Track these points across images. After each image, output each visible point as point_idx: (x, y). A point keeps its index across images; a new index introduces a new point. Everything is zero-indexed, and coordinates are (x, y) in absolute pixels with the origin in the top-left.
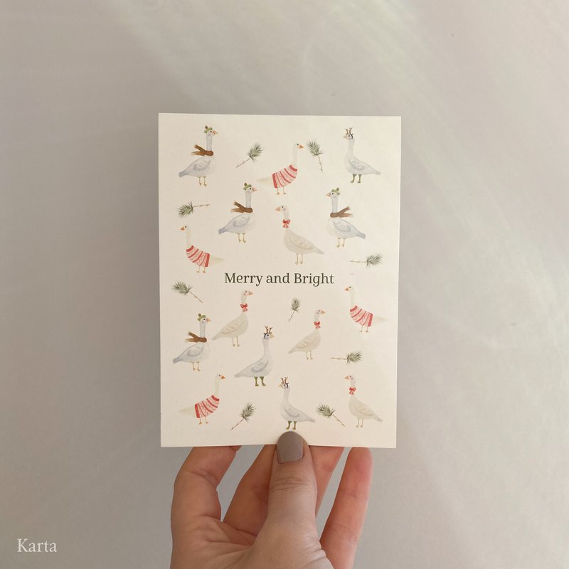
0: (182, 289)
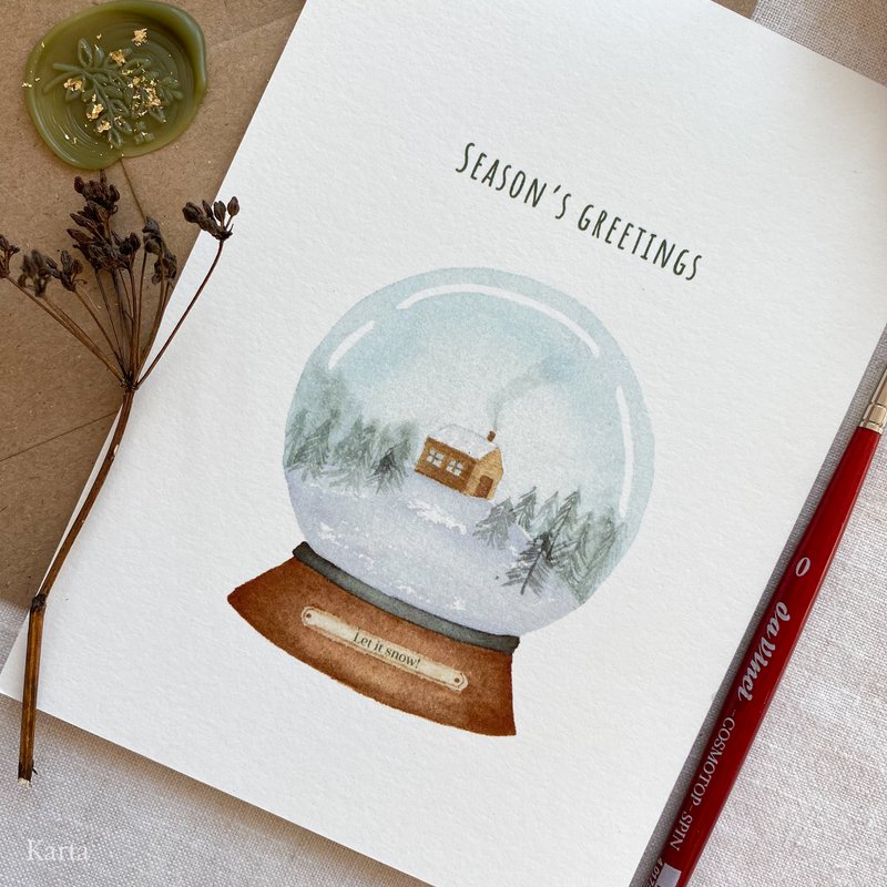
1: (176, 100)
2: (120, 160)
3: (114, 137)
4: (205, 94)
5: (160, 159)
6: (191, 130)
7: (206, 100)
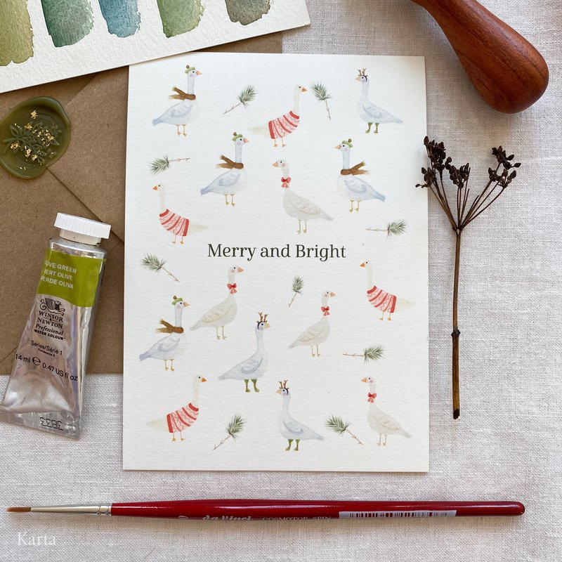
0: (153, 264)
1: (60, 134)
2: (47, 168)
3: (41, 160)
4: (70, 126)
5: (63, 161)
6: (71, 143)
7: (72, 129)
